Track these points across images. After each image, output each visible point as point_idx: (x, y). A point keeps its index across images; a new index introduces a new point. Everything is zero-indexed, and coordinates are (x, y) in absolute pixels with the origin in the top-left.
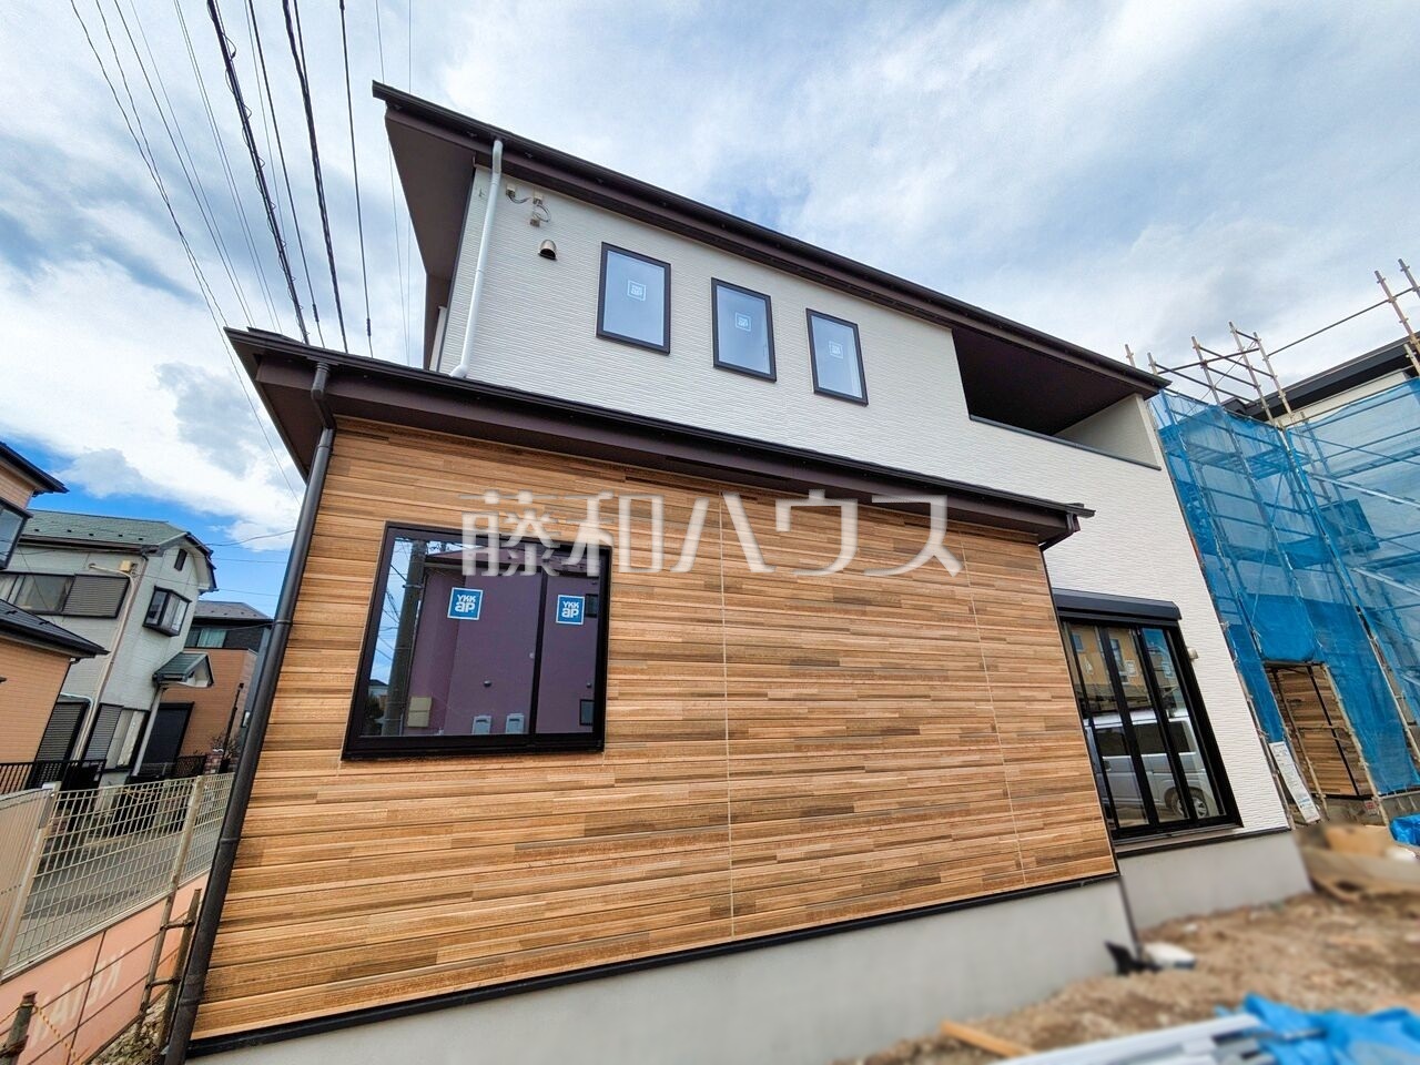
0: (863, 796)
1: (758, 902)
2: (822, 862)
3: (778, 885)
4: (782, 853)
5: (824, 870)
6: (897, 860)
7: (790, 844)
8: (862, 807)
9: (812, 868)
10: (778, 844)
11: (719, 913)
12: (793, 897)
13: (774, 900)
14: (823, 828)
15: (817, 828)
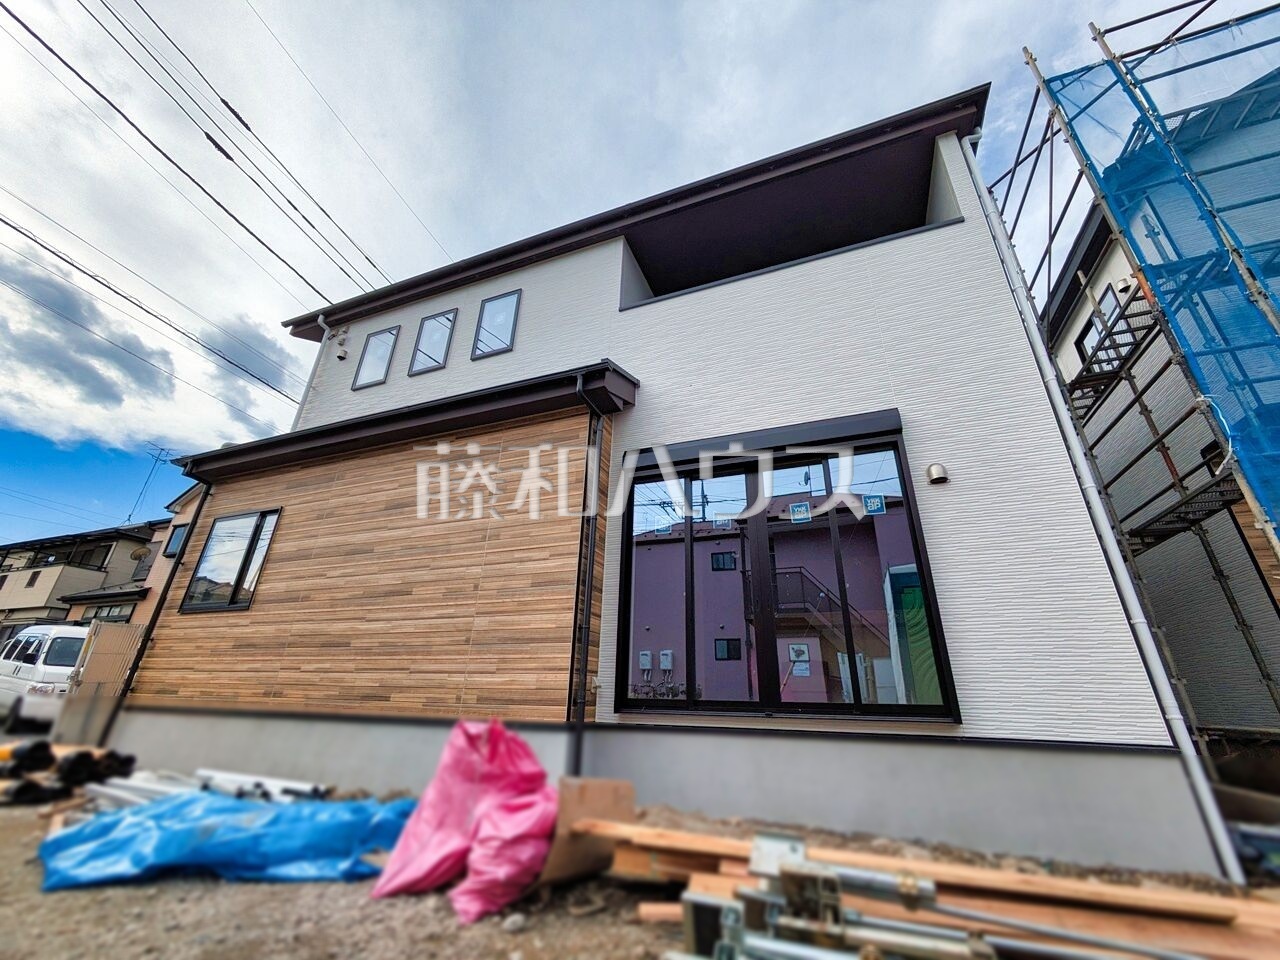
0: (357, 636)
1: (285, 692)
2: (322, 675)
3: (296, 684)
4: (305, 667)
5: (322, 679)
6: (366, 680)
7: (309, 662)
8: (356, 643)
9: (315, 677)
10: (304, 662)
11: (266, 694)
12: (300, 692)
13: (291, 692)
14: (329, 655)
15: (326, 655)
